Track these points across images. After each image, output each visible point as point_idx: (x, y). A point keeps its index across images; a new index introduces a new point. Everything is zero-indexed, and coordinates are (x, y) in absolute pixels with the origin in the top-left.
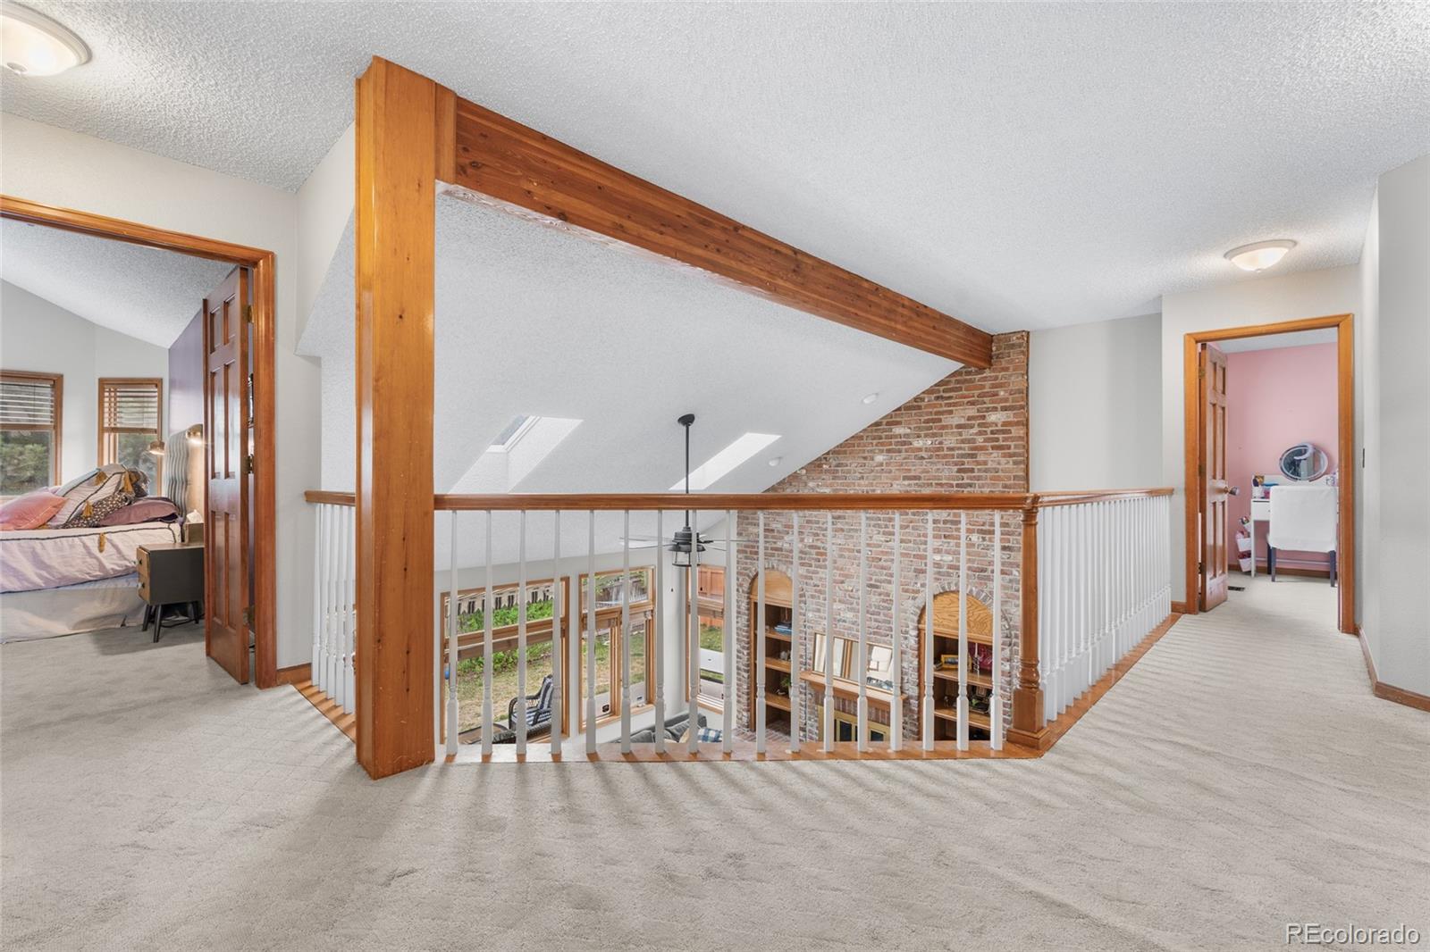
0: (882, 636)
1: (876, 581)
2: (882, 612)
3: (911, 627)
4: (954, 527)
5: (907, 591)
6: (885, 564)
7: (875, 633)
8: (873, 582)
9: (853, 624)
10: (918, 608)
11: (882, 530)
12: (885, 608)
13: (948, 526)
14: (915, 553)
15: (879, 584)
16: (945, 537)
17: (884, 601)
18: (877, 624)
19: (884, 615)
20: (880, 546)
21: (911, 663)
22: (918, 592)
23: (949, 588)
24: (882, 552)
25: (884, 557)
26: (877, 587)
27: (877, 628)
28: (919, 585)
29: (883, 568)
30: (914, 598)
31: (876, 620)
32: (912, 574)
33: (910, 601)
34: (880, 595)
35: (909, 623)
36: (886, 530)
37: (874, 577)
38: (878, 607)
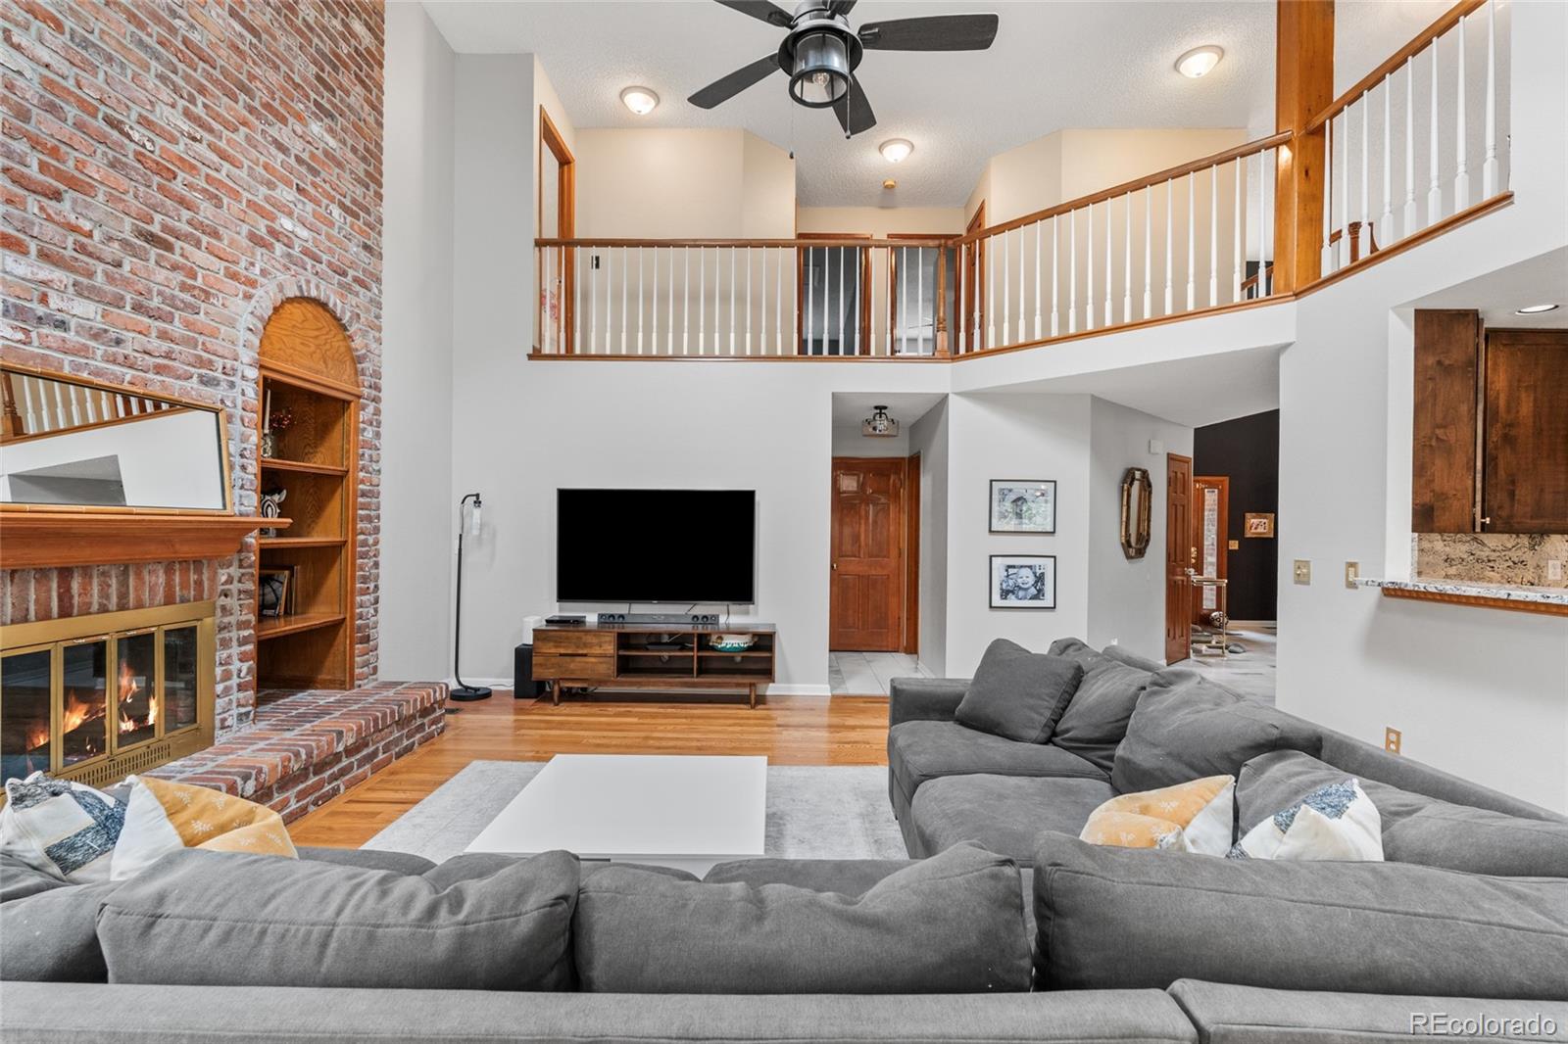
0: (178, 378)
1: (165, 228)
2: (177, 314)
3: (246, 360)
4: (310, 177)
5: (234, 276)
6: (185, 192)
7: (159, 370)
8: (156, 229)
9: (96, 336)
10: (261, 319)
11: (181, 103)
12: (188, 306)
13: (303, 170)
14: (250, 197)
15: (172, 240)
16: (299, 190)
17: (184, 287)
18: (165, 346)
19: (188, 325)
20: (173, 140)
21: (244, 439)
22: (253, 283)
23: (309, 291)
24: (181, 159)
25: (181, 175)
26: (169, 248)
27: (168, 356)
28: (257, 271)
29: (182, 201)
30: (248, 297)
31: (163, 335)
32: (245, 242)
33: (239, 301)
34: (175, 268)
35: (241, 350)
36: (191, 106)
37: (158, 217)
38: (170, 301)
